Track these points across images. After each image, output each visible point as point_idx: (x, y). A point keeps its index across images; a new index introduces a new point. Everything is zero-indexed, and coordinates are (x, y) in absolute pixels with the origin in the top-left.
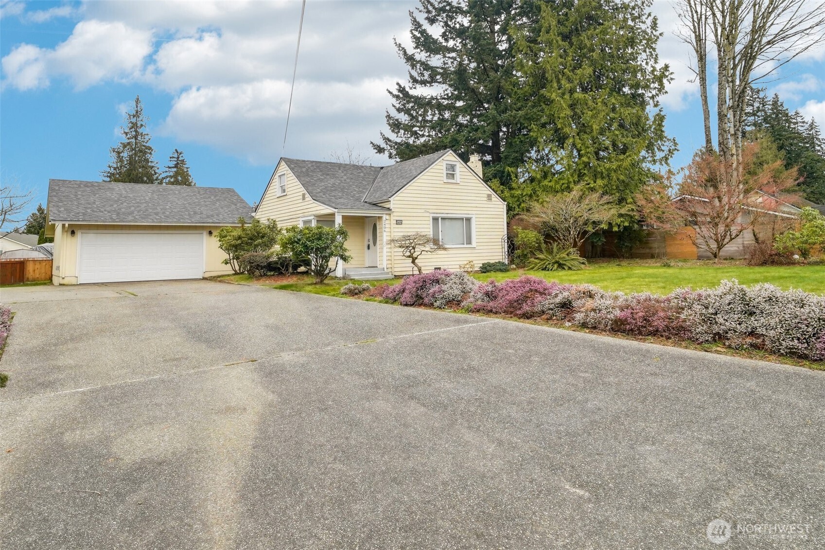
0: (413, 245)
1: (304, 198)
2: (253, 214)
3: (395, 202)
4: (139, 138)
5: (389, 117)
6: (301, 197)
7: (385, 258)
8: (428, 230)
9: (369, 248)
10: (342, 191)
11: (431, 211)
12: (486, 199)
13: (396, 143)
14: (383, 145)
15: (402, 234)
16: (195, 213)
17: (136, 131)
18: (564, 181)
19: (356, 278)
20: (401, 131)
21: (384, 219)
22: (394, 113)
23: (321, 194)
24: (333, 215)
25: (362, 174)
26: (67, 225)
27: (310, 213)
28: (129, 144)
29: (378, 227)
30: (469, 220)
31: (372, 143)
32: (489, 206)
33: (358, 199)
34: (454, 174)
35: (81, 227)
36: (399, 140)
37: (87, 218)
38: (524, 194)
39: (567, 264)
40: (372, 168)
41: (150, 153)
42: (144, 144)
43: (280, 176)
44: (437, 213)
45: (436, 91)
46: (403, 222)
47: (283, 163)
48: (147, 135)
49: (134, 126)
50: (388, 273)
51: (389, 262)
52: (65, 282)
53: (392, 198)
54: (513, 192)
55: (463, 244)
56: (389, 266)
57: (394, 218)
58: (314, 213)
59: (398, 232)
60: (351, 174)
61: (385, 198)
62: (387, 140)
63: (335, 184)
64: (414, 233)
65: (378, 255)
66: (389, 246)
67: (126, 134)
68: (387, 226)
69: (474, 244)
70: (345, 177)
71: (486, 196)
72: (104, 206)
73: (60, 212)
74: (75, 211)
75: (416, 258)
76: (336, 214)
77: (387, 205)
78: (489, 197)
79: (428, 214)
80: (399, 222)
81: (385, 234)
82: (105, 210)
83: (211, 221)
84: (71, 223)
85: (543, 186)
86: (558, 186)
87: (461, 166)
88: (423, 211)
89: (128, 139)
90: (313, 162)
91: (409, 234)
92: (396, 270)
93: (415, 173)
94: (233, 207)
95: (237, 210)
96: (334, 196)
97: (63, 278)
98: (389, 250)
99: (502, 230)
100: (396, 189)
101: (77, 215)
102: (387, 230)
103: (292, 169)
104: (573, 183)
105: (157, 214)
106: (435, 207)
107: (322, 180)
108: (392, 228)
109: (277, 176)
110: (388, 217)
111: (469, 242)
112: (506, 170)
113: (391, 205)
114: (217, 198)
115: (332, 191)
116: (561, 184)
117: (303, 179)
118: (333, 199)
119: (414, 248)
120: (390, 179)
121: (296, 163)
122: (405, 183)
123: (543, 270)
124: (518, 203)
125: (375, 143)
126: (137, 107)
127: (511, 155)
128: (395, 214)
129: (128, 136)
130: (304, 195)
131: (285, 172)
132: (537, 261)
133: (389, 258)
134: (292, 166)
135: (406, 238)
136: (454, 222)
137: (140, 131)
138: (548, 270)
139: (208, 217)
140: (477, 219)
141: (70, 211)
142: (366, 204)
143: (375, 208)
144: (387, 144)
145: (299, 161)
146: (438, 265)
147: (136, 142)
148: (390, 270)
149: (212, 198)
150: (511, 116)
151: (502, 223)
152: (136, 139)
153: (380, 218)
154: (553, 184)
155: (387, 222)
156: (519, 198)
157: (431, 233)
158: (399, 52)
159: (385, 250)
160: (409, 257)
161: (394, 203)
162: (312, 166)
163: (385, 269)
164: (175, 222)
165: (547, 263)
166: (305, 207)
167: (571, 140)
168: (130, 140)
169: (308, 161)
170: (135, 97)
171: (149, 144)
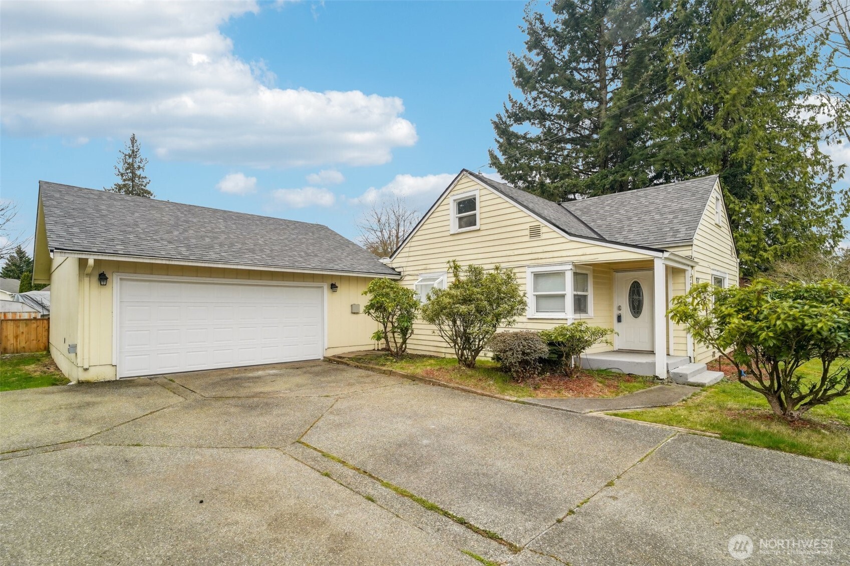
1: (535, 234)
3: (694, 247)
4: (137, 180)
6: (526, 232)
9: (619, 320)
11: (711, 266)
12: (730, 253)
16: (307, 254)
17: (133, 173)
26: (91, 262)
27: (558, 259)
28: (125, 185)
32: (732, 263)
35: (120, 267)
37: (132, 250)
42: (143, 187)
43: (457, 200)
44: (713, 270)
47: (469, 178)
48: (145, 178)
49: (130, 167)
52: (91, 376)
53: (693, 240)
67: (122, 175)
71: (730, 248)
73: (72, 234)
74: (103, 235)
76: (660, 262)
78: (732, 250)
79: (710, 271)
82: (162, 239)
83: (338, 267)
84: (100, 258)
87: (721, 202)
88: (708, 264)
89: (124, 180)
97: (86, 370)
101: (111, 243)
106: (712, 260)
113: (693, 253)
126: (133, 147)
128: (696, 267)
129: (124, 178)
130: (535, 228)
137: (138, 172)
139: (329, 261)
140: (729, 281)
141: (92, 234)
147: (133, 185)
152: (133, 181)
166: (537, 250)
168: (127, 182)
170: (131, 136)
171: (148, 188)
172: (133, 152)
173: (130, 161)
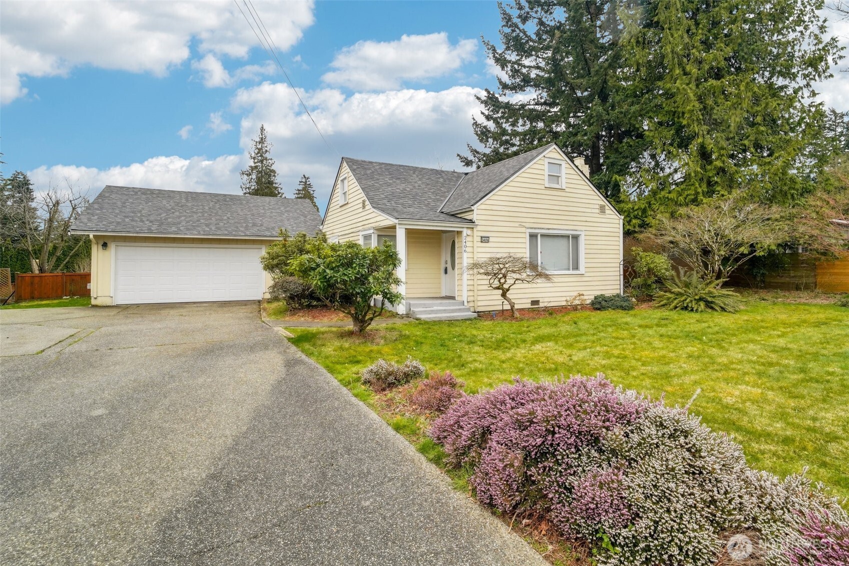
0: (503, 271)
1: (364, 207)
2: (321, 227)
3: (480, 212)
4: (265, 162)
5: (476, 124)
6: (361, 205)
7: (465, 288)
8: (523, 251)
9: (446, 272)
10: (414, 197)
11: (527, 225)
12: (598, 211)
13: (484, 155)
14: (471, 157)
15: (489, 255)
16: (254, 225)
17: (262, 156)
18: (689, 192)
19: (423, 317)
20: (489, 139)
21: (464, 234)
22: (482, 120)
23: (385, 201)
24: (393, 228)
25: (441, 180)
26: (91, 236)
27: (370, 225)
28: (256, 167)
29: (457, 246)
30: (576, 238)
31: (458, 155)
32: (603, 220)
33: (433, 209)
34: (558, 177)
35: (115, 239)
36: (488, 151)
38: (636, 207)
39: (717, 302)
40: (455, 174)
41: (275, 176)
42: (269, 167)
43: (343, 181)
44: (535, 228)
45: (528, 97)
46: (491, 239)
47: (345, 164)
48: (271, 159)
49: (260, 151)
50: (468, 310)
51: (471, 293)
52: (98, 302)
53: (475, 206)
54: (622, 205)
55: (569, 269)
56: (471, 299)
57: (478, 234)
58: (373, 225)
59: (483, 254)
60: (428, 179)
61: (466, 206)
62: (475, 152)
63: (405, 190)
64: (505, 255)
65: (456, 284)
66: (471, 272)
67: (254, 158)
68: (468, 244)
69: (582, 270)
70: (420, 182)
71: (598, 207)
72: (149, 215)
75: (508, 290)
76: (397, 226)
77: (468, 216)
78: (602, 209)
79: (523, 230)
80: (485, 240)
81: (465, 255)
82: (148, 220)
83: (269, 234)
84: (97, 234)
85: (660, 198)
86: (681, 198)
87: (568, 166)
88: (517, 225)
90: (383, 164)
91: (498, 256)
92: (480, 304)
93: (506, 174)
94: (302, 218)
95: (305, 222)
96: (402, 204)
97: (95, 298)
98: (469, 277)
99: (617, 252)
100: (482, 194)
102: (468, 249)
103: (353, 170)
104: (701, 194)
105: (207, 225)
106: (533, 220)
107: (389, 185)
108: (475, 247)
109: (339, 182)
110: (469, 232)
111: (576, 267)
112: (613, 179)
113: (474, 216)
114: (288, 209)
115: (401, 198)
116: (684, 196)
117: (364, 182)
118: (400, 207)
119: (505, 276)
120: (475, 185)
121: (361, 164)
122: (494, 186)
123: (682, 309)
124: (628, 219)
125: (462, 155)
126: (262, 135)
127: (619, 162)
128: (479, 228)
129: (256, 161)
130: (364, 202)
131: (346, 175)
132: (669, 295)
133: (471, 288)
134: (355, 167)
135: (495, 261)
136: (556, 240)
137: (265, 155)
138: (692, 310)
139: (268, 229)
140: (588, 238)
142: (442, 215)
143: (452, 219)
144: (475, 157)
145: (365, 162)
146: (535, 297)
147: (262, 166)
148: (471, 304)
149: (282, 208)
150: (621, 113)
151: (617, 243)
152: (262, 163)
153: (459, 233)
154: (675, 196)
155: (469, 239)
156: (629, 213)
157: (528, 255)
158: (488, 51)
159: (465, 276)
160: (498, 288)
161: (478, 213)
162: (381, 168)
163: (466, 303)
164: (226, 235)
165: (688, 301)
166: (364, 218)
167: (700, 140)
168: (257, 164)
169: (376, 163)
170: (260, 126)
171: (273, 168)
172: (262, 139)
173: (260, 146)
